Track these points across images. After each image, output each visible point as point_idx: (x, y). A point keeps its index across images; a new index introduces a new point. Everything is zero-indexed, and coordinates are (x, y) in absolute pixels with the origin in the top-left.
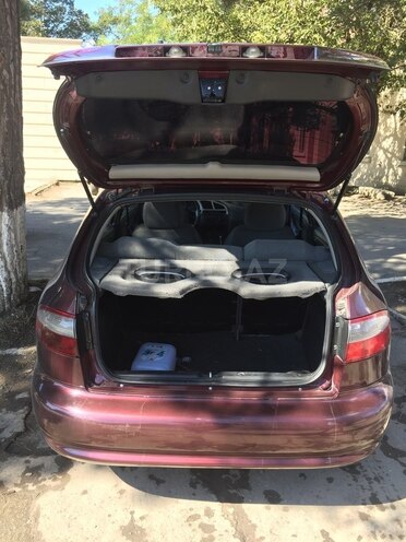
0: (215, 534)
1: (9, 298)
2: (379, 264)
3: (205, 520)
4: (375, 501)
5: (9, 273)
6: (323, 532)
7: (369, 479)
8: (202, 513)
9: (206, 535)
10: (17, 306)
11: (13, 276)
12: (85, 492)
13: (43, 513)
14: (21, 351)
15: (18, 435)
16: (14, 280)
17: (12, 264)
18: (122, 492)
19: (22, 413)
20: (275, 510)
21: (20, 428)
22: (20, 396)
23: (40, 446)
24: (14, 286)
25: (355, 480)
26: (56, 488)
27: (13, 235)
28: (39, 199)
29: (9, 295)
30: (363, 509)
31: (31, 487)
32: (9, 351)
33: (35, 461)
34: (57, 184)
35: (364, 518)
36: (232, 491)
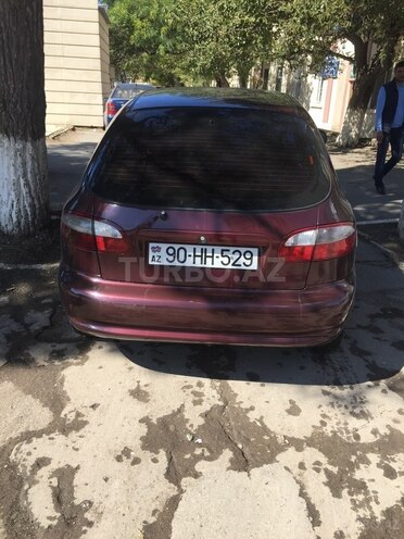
0: (204, 398)
1: (33, 223)
2: (376, 208)
3: (197, 389)
4: (338, 383)
5: (33, 199)
6: (291, 401)
7: (335, 370)
8: (194, 384)
9: (196, 398)
10: (40, 230)
11: (36, 202)
12: (101, 367)
13: (66, 379)
14: (44, 267)
15: (45, 328)
16: (37, 206)
17: (35, 190)
18: (130, 369)
19: (47, 313)
20: (255, 386)
21: (47, 323)
22: (46, 301)
23: (63, 337)
24: (37, 212)
25: (324, 369)
26: (78, 364)
27: (36, 165)
28: (57, 143)
29: (33, 219)
30: (326, 388)
31: (57, 363)
32: (34, 266)
33: (59, 347)
34: (73, 129)
35: (325, 393)
36: (220, 372)
